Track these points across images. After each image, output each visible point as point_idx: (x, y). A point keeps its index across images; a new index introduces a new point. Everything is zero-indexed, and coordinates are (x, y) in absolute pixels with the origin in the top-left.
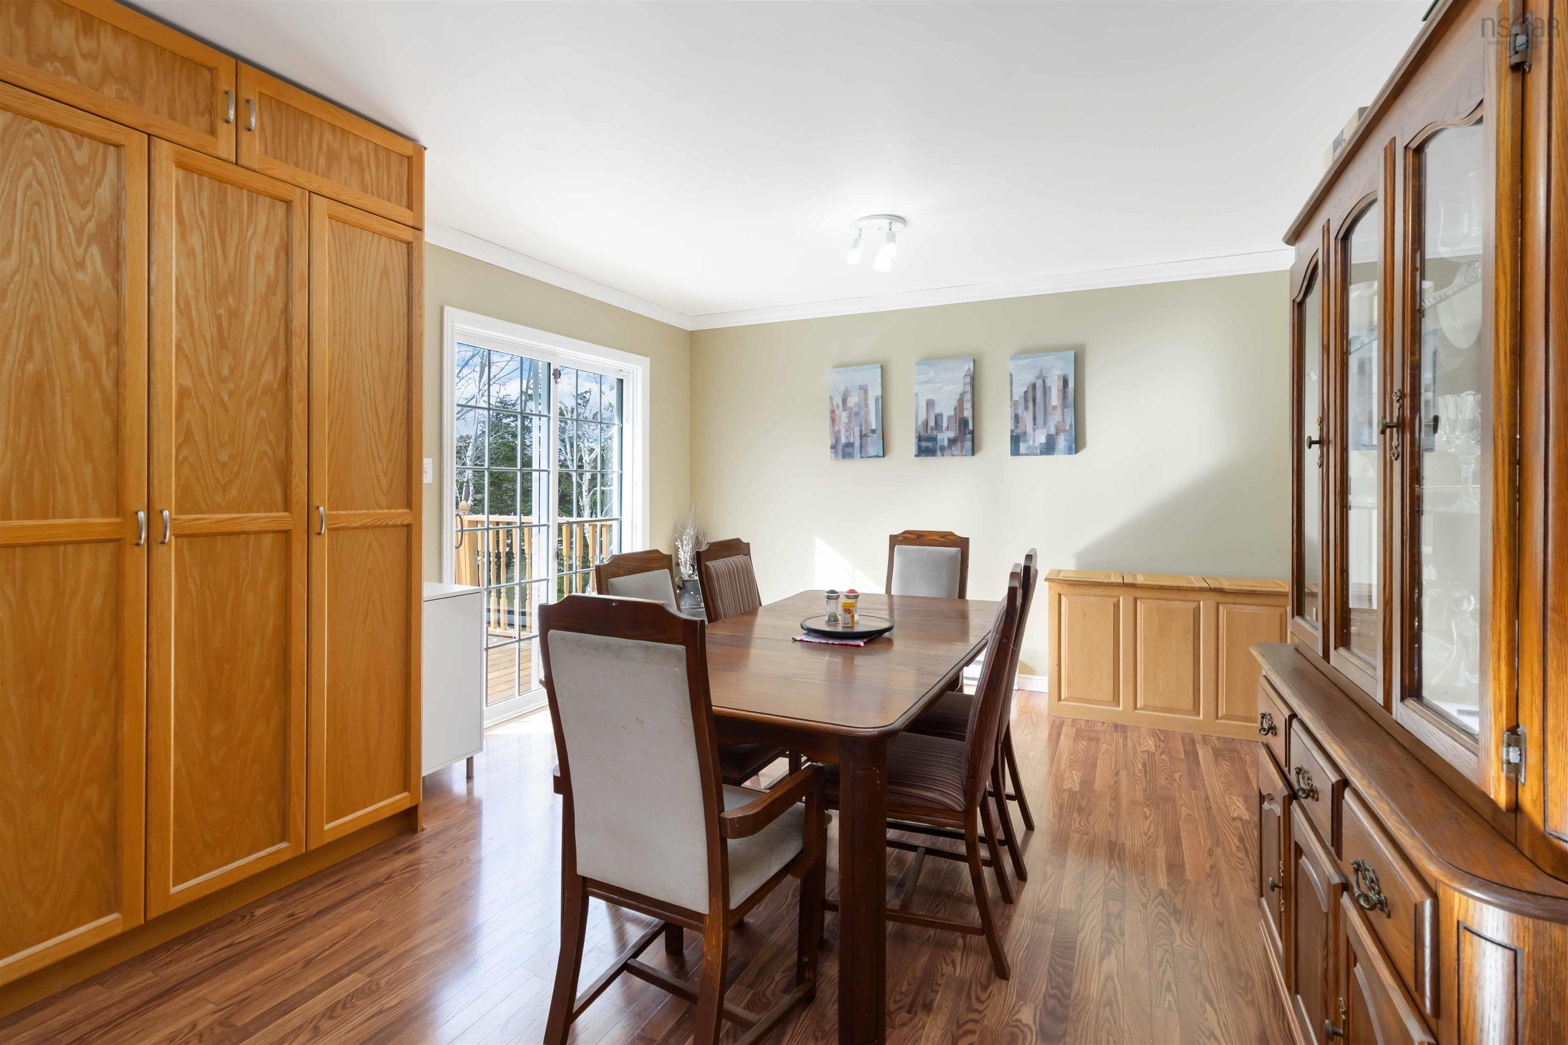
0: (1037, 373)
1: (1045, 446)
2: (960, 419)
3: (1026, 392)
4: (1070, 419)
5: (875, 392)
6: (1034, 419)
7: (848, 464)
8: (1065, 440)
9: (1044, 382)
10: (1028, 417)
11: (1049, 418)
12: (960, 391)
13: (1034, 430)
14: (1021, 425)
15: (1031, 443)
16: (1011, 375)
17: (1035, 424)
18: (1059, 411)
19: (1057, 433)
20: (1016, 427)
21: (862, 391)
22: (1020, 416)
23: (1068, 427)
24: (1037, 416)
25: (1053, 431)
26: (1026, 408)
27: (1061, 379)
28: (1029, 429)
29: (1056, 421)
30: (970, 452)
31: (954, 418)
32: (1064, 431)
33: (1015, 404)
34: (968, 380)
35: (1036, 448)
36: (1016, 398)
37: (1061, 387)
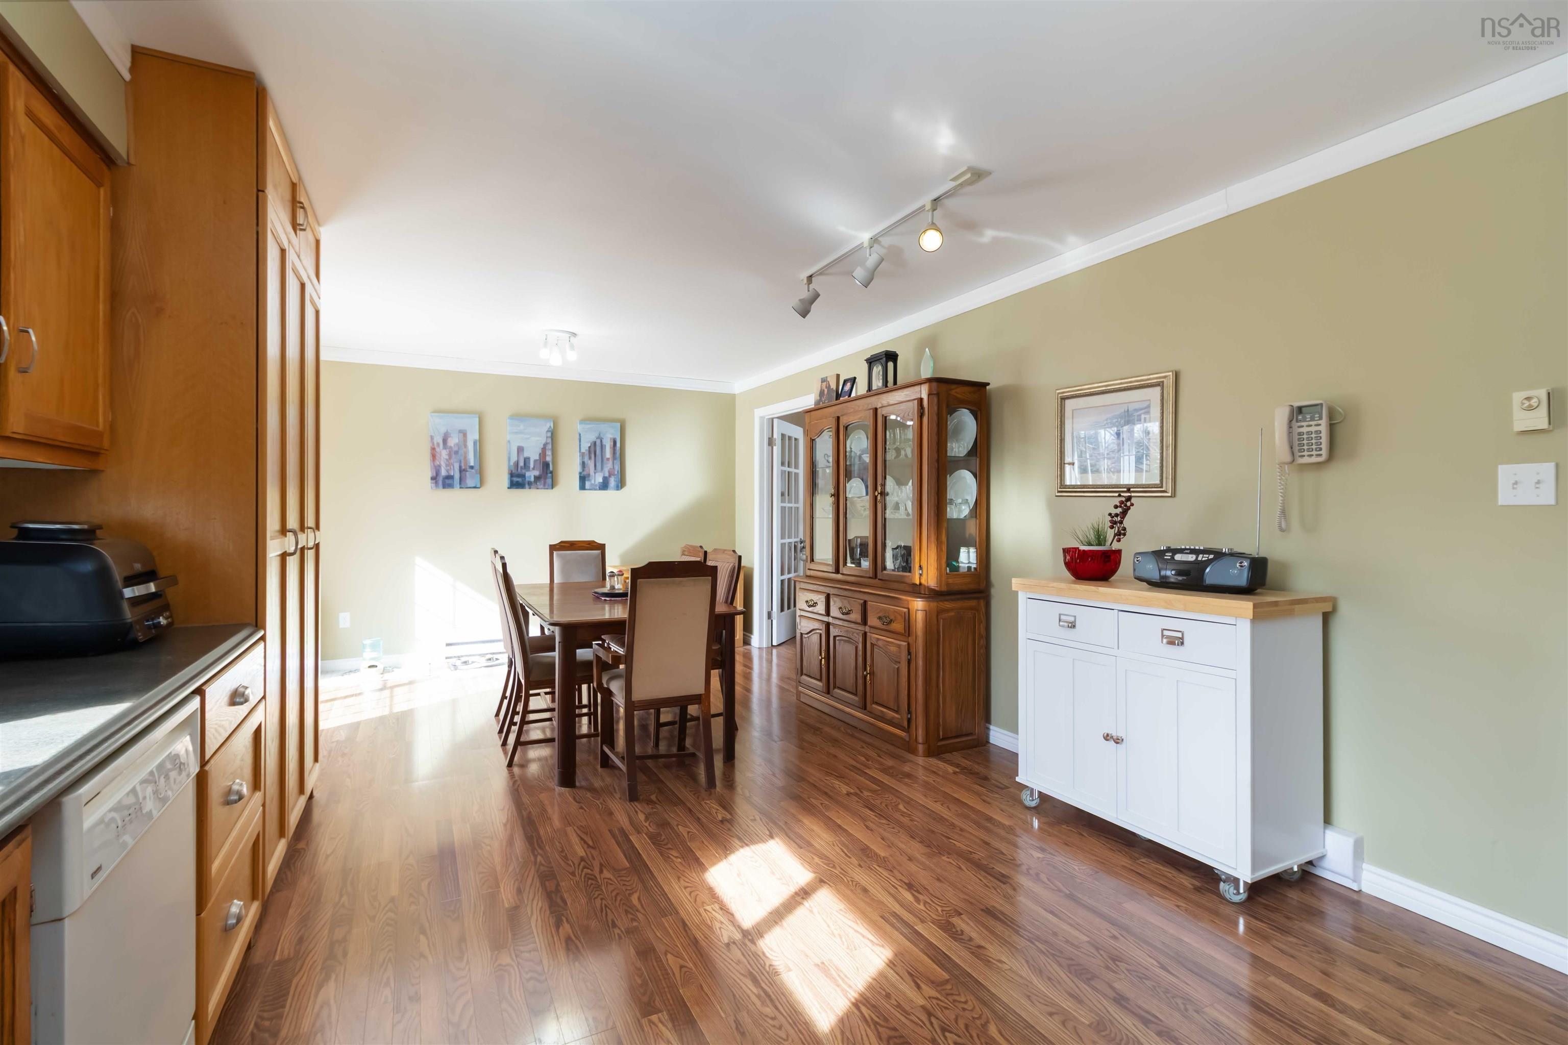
0: (597, 435)
1: (602, 484)
2: (543, 462)
3: (589, 447)
4: (617, 467)
5: (473, 436)
6: (595, 466)
7: (448, 493)
8: (615, 481)
9: (601, 441)
10: (591, 464)
11: (605, 466)
12: (544, 441)
13: (595, 473)
14: (586, 469)
15: (593, 482)
16: (580, 435)
17: (595, 469)
18: (611, 462)
19: (610, 476)
20: (583, 470)
21: (462, 434)
22: (586, 462)
23: (616, 473)
24: (597, 464)
25: (607, 475)
26: (590, 458)
27: (612, 440)
28: (592, 473)
29: (609, 468)
30: (551, 487)
31: (539, 461)
32: (614, 475)
33: (582, 455)
34: (549, 434)
35: (596, 485)
36: (583, 450)
37: (612, 446)
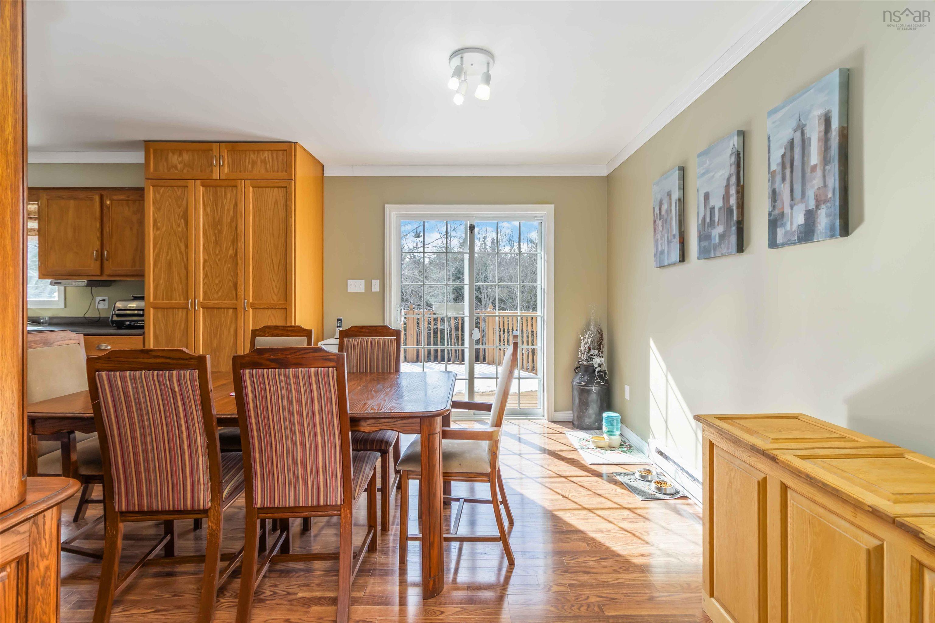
0: (794, 123)
1: (802, 229)
2: (727, 209)
3: (783, 156)
4: (834, 181)
6: (792, 191)
8: (828, 215)
9: (803, 133)
10: (784, 191)
11: (808, 185)
12: (727, 176)
13: (792, 207)
14: (778, 203)
15: (788, 227)
16: (769, 138)
17: (792, 199)
18: (819, 172)
19: (818, 207)
20: (774, 207)
21: (669, 197)
22: (777, 190)
23: (830, 195)
24: (795, 187)
25: (812, 205)
26: (784, 179)
27: (823, 120)
28: (787, 210)
29: (816, 187)
31: (723, 209)
32: (826, 201)
33: (773, 175)
34: (733, 159)
35: (793, 233)
36: (774, 167)
37: (822, 134)
